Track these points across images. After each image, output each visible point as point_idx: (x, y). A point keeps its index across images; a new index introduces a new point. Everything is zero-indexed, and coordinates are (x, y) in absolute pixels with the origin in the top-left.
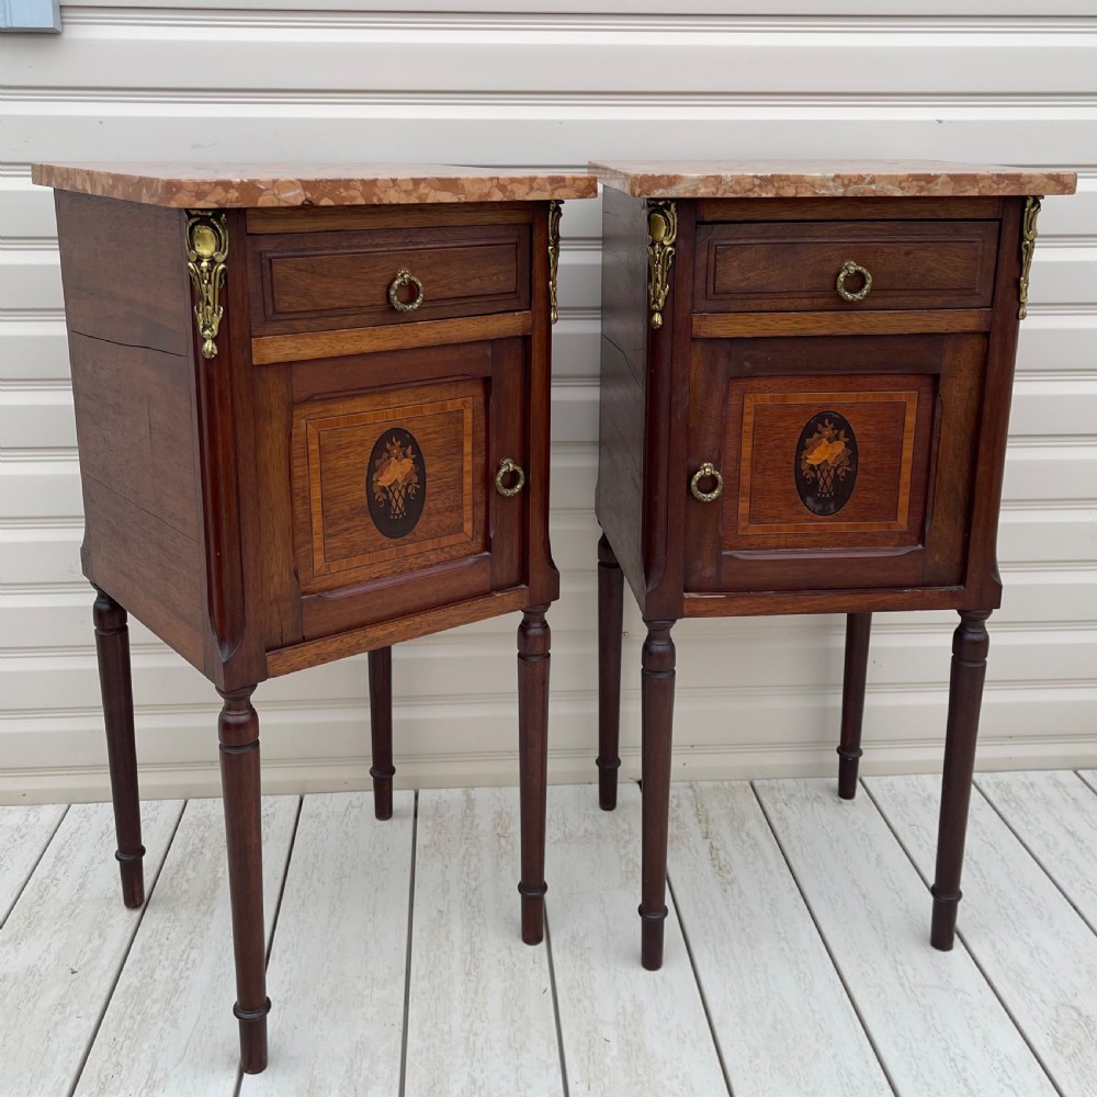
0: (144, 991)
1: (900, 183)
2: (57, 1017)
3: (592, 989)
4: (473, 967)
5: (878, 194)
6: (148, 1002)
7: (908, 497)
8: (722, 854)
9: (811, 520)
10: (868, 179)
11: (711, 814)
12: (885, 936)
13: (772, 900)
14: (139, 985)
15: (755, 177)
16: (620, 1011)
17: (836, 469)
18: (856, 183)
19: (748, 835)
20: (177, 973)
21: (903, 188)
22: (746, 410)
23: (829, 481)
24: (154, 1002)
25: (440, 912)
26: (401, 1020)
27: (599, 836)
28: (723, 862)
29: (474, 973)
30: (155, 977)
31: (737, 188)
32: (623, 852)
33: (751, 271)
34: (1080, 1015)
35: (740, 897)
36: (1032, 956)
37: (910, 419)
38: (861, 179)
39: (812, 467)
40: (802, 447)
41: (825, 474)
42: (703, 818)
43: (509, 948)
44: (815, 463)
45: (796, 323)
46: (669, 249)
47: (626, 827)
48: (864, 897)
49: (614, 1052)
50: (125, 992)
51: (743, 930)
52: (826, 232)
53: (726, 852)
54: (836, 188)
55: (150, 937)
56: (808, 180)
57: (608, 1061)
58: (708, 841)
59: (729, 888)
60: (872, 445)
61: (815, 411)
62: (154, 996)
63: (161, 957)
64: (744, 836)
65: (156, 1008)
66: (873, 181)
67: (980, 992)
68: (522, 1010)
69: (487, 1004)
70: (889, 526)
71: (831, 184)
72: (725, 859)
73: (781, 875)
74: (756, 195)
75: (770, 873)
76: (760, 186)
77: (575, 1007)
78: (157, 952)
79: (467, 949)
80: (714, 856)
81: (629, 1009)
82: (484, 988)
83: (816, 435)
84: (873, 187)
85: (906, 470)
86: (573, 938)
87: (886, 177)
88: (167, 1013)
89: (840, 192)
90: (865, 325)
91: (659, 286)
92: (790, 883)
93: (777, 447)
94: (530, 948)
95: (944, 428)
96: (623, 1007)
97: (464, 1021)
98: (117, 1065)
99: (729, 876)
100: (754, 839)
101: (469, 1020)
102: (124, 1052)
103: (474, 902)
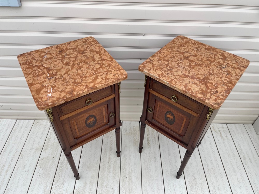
2: (51, 167)
3: (126, 167)
6: (64, 165)
8: (149, 139)
11: (149, 130)
12: (170, 159)
13: (155, 150)
24: (65, 165)
25: (106, 149)
26: (98, 171)
27: (131, 134)
28: (149, 141)
29: (109, 162)
32: (135, 138)
34: (194, 178)
35: (150, 149)
42: (148, 131)
43: (115, 157)
47: (136, 132)
48: (169, 150)
49: (127, 180)
50: (61, 162)
51: (149, 156)
57: (126, 181)
59: (149, 147)
68: (115, 170)
69: (111, 169)
71: (168, 84)
75: (156, 144)
77: (123, 170)
79: (109, 157)
81: (130, 172)
82: (111, 166)
86: (124, 156)
88: (66, 167)
92: (158, 146)
94: (118, 158)
98: (59, 177)
99: (149, 144)
100: (155, 136)
101: (108, 172)
102: (60, 174)
103: (111, 147)
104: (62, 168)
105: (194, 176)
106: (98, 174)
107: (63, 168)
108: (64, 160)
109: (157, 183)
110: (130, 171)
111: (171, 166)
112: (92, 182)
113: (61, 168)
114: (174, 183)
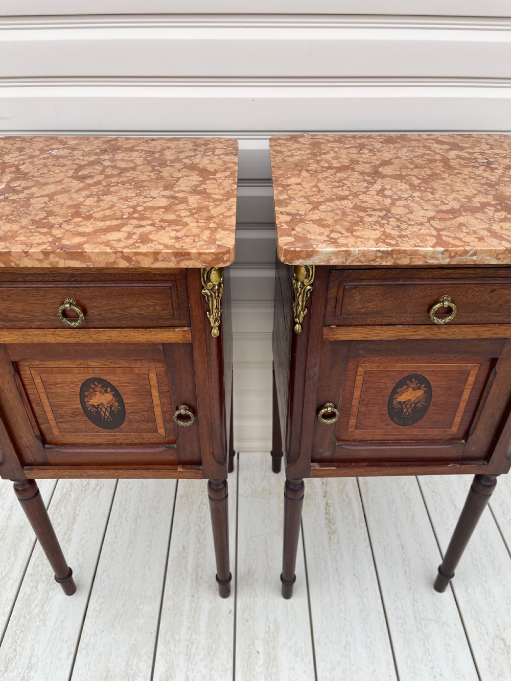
0: (32, 597)
1: (497, 255)
3: (254, 612)
4: (196, 590)
5: (477, 263)
6: (33, 606)
7: (461, 418)
8: (331, 509)
9: (396, 428)
10: (471, 252)
12: (410, 579)
13: (354, 546)
14: (30, 593)
15: (379, 251)
16: (267, 630)
17: (416, 404)
18: (460, 255)
19: (347, 495)
20: (49, 585)
21: (499, 259)
22: (358, 374)
23: (410, 410)
24: (36, 606)
26: (156, 629)
27: (270, 493)
28: (331, 516)
29: (196, 595)
30: (39, 587)
31: (363, 259)
33: (369, 302)
35: (338, 544)
36: (486, 598)
37: (471, 379)
38: (466, 252)
39: (400, 403)
40: (394, 392)
41: (408, 406)
44: (402, 401)
45: (399, 332)
46: (309, 287)
48: (403, 547)
49: (261, 662)
50: (23, 598)
51: (337, 570)
52: (431, 275)
53: (334, 509)
54: (443, 259)
55: (38, 557)
56: (421, 253)
57: (257, 668)
58: (325, 499)
59: (332, 536)
60: (443, 392)
61: (406, 374)
62: (37, 602)
63: (42, 573)
64: (344, 495)
65: (37, 610)
66: (475, 254)
67: (455, 625)
68: (217, 626)
69: (200, 620)
70: (446, 431)
71: (440, 256)
72: (333, 514)
73: (361, 527)
74: (377, 264)
75: (355, 525)
76: (381, 257)
77: (244, 625)
78: (41, 569)
79: (194, 577)
80: (327, 511)
81: (272, 629)
82: (200, 608)
83: (405, 387)
84: (475, 258)
85: (463, 405)
86: (249, 571)
87: (486, 251)
88: (41, 616)
89: (446, 261)
90: (450, 333)
91: (300, 308)
92: (365, 534)
93: (378, 392)
95: (494, 386)
96: (269, 627)
97: (187, 633)
98: (15, 650)
99: (333, 527)
100: (349, 499)
101: (190, 632)
102: (19, 641)
103: (202, 540)
104: (28, 617)
105: (504, 636)
106: (154, 640)
107: (30, 619)
108: (34, 589)
109: (374, 671)
110: (272, 625)
111: (416, 604)
112: (132, 672)
113: (22, 620)
114: (433, 668)
